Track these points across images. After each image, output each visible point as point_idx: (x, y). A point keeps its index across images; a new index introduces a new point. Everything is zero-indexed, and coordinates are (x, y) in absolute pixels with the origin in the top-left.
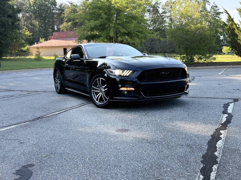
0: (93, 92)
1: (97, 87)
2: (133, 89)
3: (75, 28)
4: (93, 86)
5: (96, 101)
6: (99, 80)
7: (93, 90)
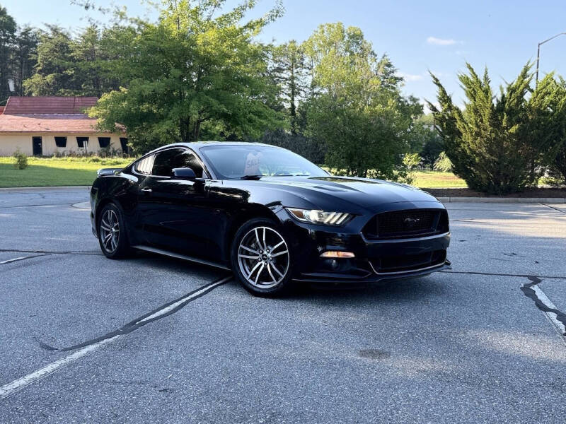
0: (242, 258)
1: (252, 248)
2: (351, 255)
3: (62, 90)
4: (241, 246)
5: (251, 281)
6: (260, 232)
7: (242, 254)
